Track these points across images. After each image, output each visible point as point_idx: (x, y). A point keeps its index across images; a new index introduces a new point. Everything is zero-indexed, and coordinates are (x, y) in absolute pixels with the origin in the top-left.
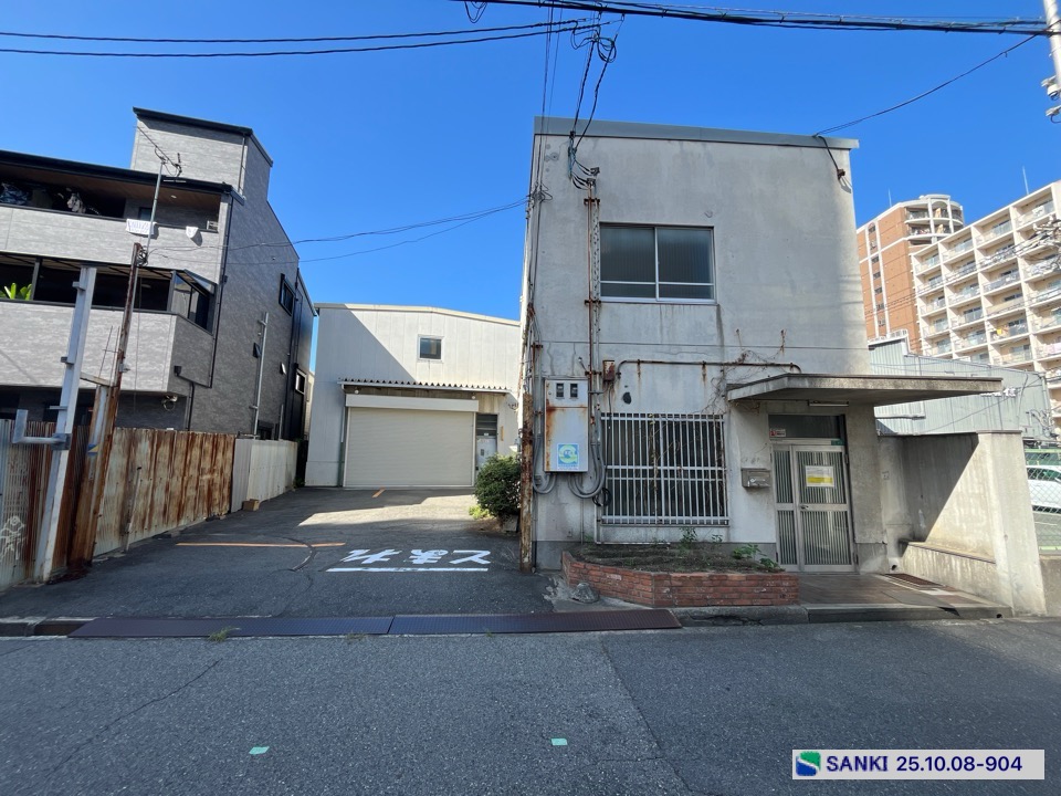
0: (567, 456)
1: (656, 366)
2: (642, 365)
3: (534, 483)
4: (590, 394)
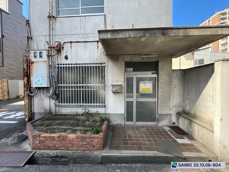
0: (39, 81)
1: (78, 43)
2: (72, 44)
3: (28, 92)
4: (49, 56)
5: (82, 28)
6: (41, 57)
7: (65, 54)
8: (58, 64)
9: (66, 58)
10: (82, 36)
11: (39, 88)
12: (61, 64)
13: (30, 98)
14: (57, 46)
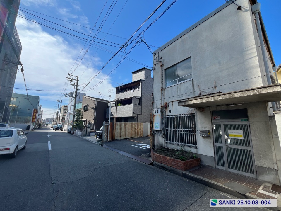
0: (157, 126)
1: (176, 102)
2: (173, 102)
3: (152, 132)
4: (161, 111)
5: (178, 92)
6: (158, 112)
7: (169, 109)
8: (166, 116)
9: (170, 111)
10: (179, 96)
11: (157, 130)
12: (167, 116)
13: (153, 135)
14: (165, 105)
